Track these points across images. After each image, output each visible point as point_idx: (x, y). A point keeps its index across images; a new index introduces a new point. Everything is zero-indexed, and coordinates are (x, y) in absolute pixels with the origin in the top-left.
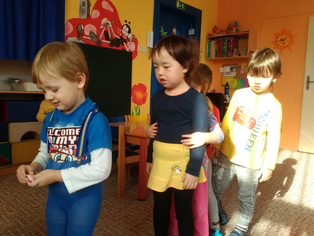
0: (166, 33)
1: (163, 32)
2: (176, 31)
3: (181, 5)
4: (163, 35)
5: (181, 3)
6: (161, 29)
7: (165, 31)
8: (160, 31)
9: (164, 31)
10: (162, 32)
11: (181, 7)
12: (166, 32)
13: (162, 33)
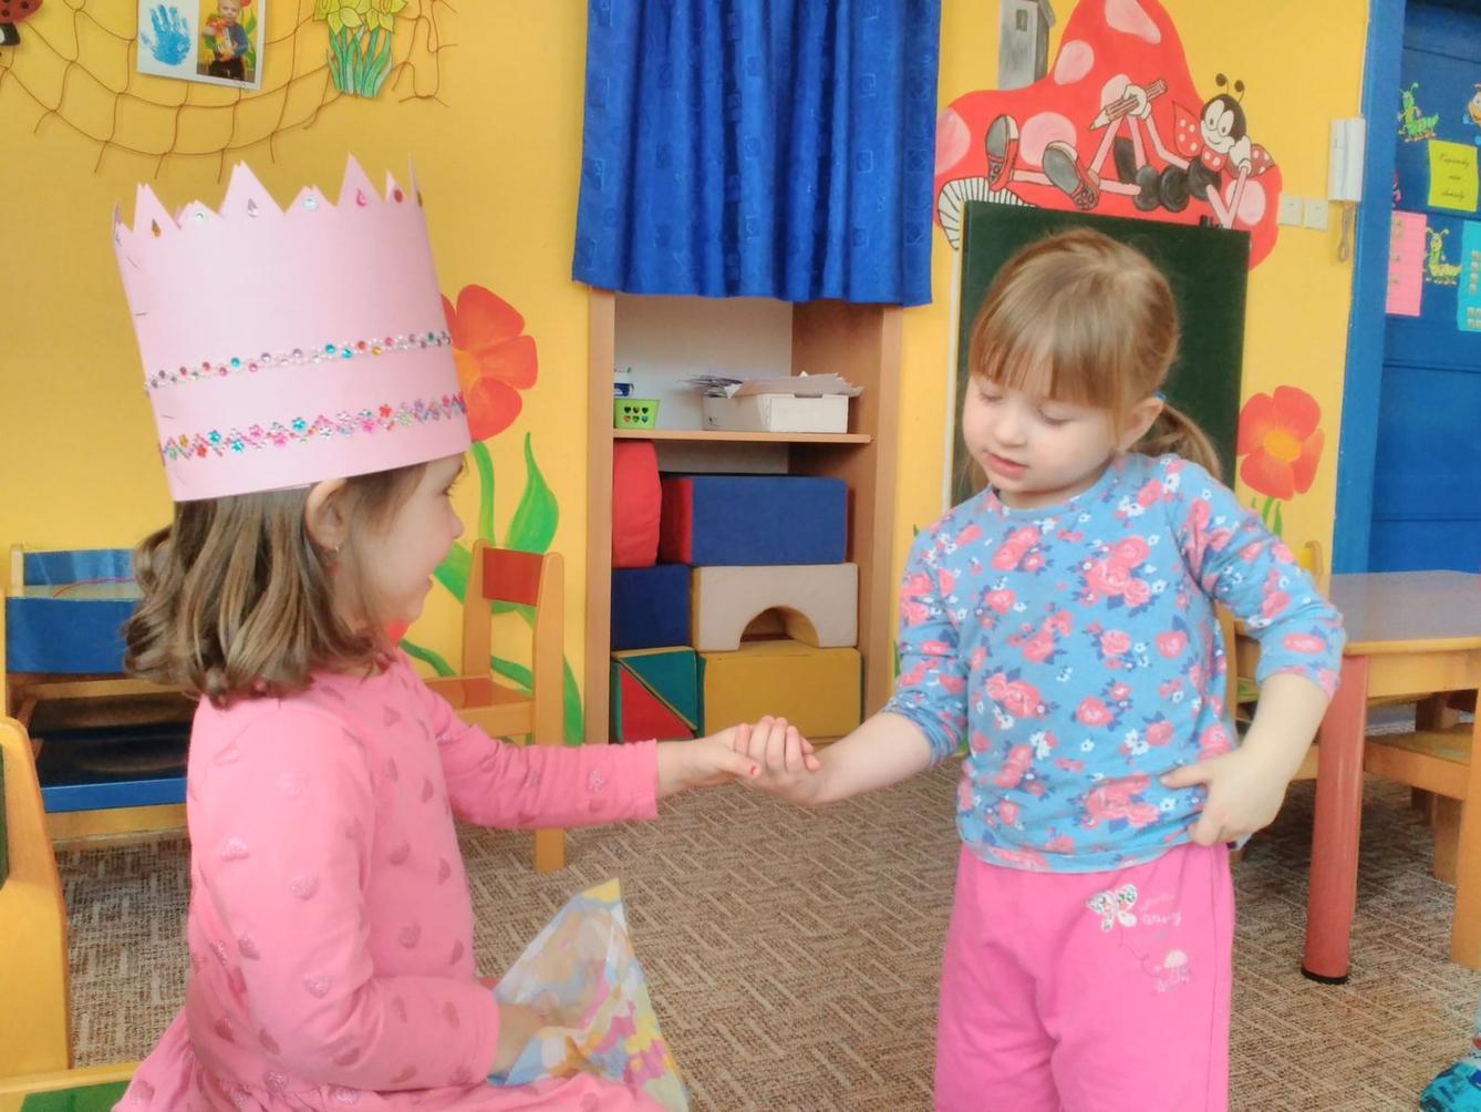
0: (1433, 121)
1: (1416, 118)
4: (1413, 137)
6: (1406, 104)
7: (1427, 113)
8: (1400, 117)
9: (1419, 113)
10: (1409, 118)
12: (1432, 115)
13: (1409, 126)
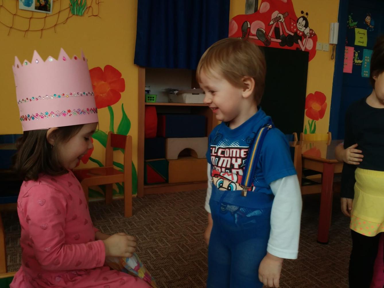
1: (352, 22)
2: (370, 19)
8: (348, 22)
12: (356, 22)
13: (350, 24)
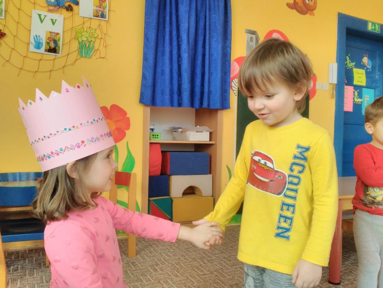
0: (354, 64)
1: (350, 63)
2: (367, 60)
3: (375, 26)
4: (349, 67)
5: (374, 24)
6: (347, 59)
7: (352, 62)
8: (346, 62)
9: (350, 62)
10: (348, 63)
11: (375, 29)
12: (354, 62)
13: (348, 65)
